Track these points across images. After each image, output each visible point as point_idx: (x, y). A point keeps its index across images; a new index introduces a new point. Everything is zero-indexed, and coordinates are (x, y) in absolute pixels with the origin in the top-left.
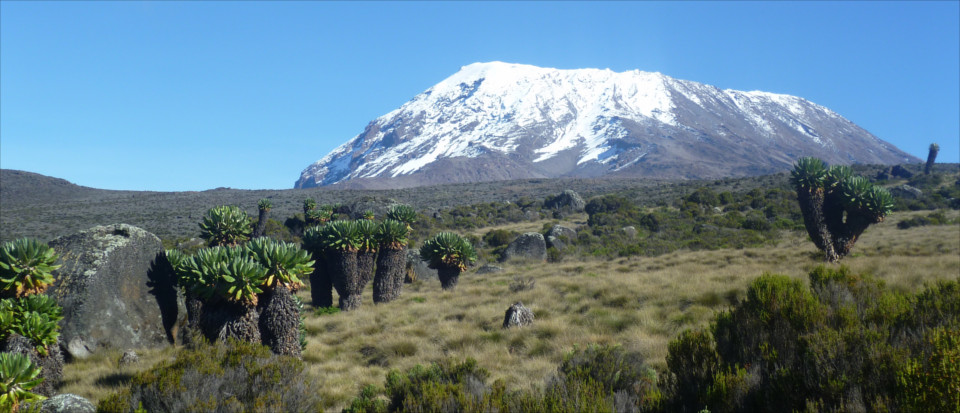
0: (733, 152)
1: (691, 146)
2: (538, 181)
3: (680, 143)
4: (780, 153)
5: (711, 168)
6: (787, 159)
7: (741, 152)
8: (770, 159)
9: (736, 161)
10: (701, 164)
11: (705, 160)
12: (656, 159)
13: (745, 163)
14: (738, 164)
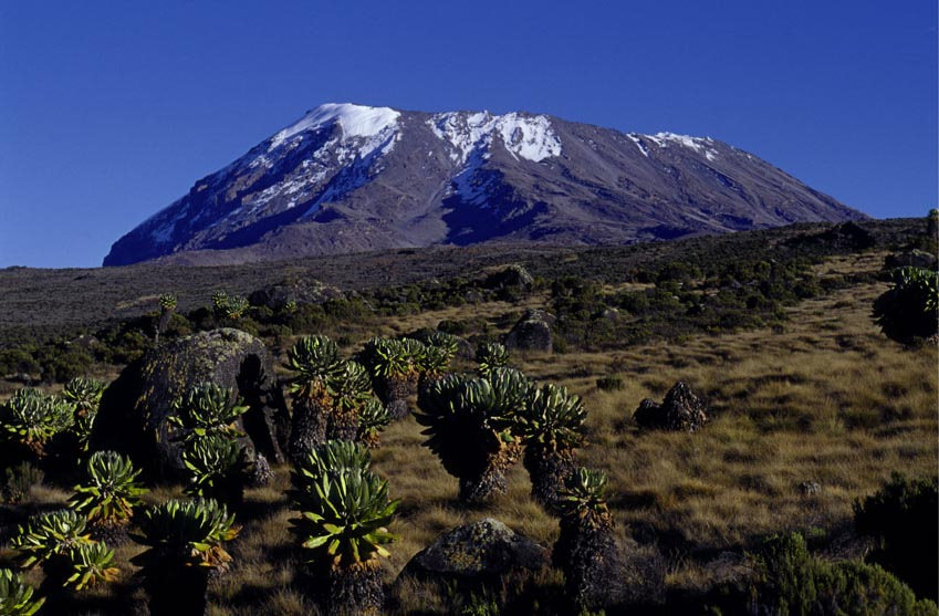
0: (639, 210)
1: (589, 204)
2: (410, 252)
3: (574, 200)
4: (695, 210)
5: (612, 229)
6: (702, 217)
7: (649, 210)
8: (683, 218)
9: (643, 222)
10: (601, 225)
11: (605, 221)
12: (546, 221)
13: (652, 223)
14: (646, 225)
